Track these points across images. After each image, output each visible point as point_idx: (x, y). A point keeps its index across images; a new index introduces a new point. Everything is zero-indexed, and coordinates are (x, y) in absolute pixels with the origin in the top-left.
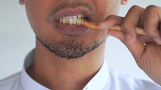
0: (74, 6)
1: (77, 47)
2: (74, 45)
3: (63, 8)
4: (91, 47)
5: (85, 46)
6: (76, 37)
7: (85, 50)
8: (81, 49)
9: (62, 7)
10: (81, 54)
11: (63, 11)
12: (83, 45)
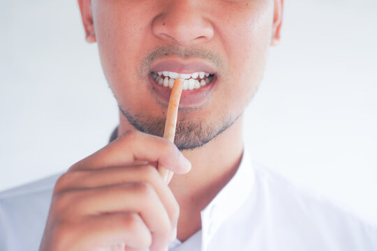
0: (187, 56)
1: (190, 130)
2: (185, 126)
3: (166, 54)
4: (217, 128)
5: (206, 127)
6: (187, 113)
7: (206, 134)
8: (198, 134)
9: (165, 52)
10: (200, 143)
11: (164, 60)
12: (202, 126)
